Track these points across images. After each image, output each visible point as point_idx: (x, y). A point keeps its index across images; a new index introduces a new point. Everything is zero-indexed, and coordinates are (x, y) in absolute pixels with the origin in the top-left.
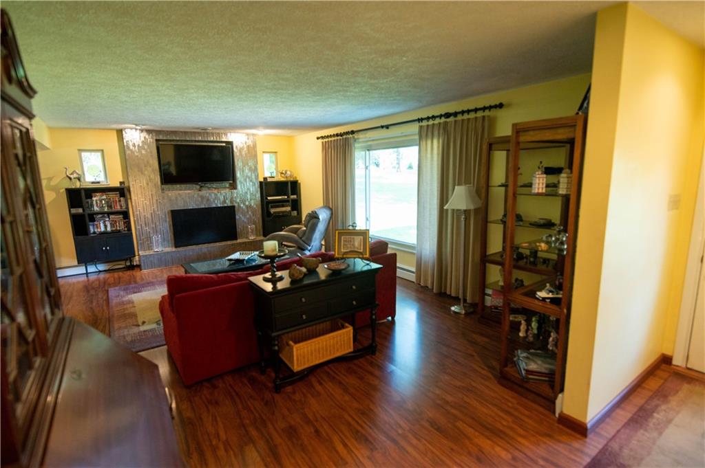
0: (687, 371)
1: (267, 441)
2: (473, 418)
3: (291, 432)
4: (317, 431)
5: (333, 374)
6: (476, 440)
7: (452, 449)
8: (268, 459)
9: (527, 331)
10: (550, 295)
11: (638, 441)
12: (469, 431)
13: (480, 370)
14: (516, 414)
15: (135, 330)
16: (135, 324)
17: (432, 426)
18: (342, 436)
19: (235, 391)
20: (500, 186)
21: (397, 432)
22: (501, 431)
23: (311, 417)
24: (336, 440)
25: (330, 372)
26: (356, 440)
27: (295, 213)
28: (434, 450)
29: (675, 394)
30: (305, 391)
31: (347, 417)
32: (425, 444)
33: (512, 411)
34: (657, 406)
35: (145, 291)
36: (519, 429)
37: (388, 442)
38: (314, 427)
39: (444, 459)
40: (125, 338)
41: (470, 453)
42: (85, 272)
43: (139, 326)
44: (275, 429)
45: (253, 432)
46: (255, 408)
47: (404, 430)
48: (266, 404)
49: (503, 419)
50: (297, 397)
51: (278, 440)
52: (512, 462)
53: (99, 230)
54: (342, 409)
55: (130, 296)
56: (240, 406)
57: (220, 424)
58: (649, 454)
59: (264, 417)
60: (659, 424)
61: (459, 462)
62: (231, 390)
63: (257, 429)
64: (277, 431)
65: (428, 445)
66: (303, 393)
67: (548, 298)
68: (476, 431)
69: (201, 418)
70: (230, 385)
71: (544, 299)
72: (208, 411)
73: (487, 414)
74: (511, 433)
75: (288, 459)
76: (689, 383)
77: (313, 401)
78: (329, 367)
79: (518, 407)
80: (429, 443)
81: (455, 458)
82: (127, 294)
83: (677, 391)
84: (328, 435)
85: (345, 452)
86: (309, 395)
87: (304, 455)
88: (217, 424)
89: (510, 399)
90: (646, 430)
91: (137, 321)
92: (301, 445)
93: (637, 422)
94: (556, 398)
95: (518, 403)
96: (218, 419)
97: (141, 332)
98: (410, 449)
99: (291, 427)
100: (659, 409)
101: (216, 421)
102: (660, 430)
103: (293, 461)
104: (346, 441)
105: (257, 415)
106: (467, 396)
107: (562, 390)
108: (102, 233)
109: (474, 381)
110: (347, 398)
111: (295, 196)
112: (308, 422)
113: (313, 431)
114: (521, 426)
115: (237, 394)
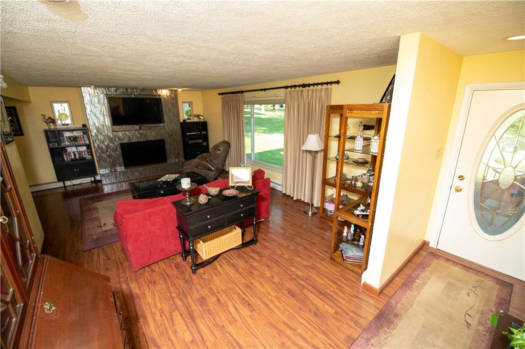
0: (437, 251)
1: (187, 308)
2: (313, 287)
3: (202, 301)
4: (218, 300)
5: (229, 258)
6: (314, 302)
7: (300, 308)
8: (188, 320)
9: (348, 233)
10: (362, 213)
11: (407, 298)
12: (311, 295)
13: (319, 253)
14: (339, 283)
15: (99, 230)
16: (99, 225)
17: (289, 293)
18: (234, 303)
19: (166, 273)
20: (335, 137)
21: (268, 298)
22: (329, 295)
23: (215, 290)
24: (230, 304)
25: (227, 257)
26: (243, 305)
27: (205, 144)
28: (290, 310)
29: (429, 267)
30: (211, 272)
31: (237, 289)
32: (284, 306)
33: (336, 281)
34: (419, 275)
35: (105, 200)
36: (340, 293)
37: (262, 305)
38: (217, 296)
39: (295, 314)
40: (92, 236)
41: (310, 311)
42: (63, 186)
43: (101, 227)
44: (192, 299)
45: (179, 302)
46: (179, 285)
47: (272, 297)
48: (186, 282)
49: (331, 286)
50: (206, 276)
51: (194, 307)
52: (335, 315)
53: (70, 158)
54: (234, 284)
55: (95, 204)
56: (170, 285)
57: (157, 297)
58: (412, 306)
59: (185, 291)
60: (418, 287)
61: (304, 316)
62: (164, 273)
63: (181, 299)
64: (194, 301)
65: (286, 306)
66: (210, 273)
67: (360, 215)
68: (315, 295)
69: (144, 294)
70: (163, 269)
71: (358, 215)
72: (149, 288)
73: (321, 283)
74: (335, 296)
75: (200, 319)
76: (437, 259)
77: (216, 279)
78: (227, 255)
79: (341, 278)
80: (286, 305)
81: (301, 314)
82: (93, 203)
83: (430, 264)
84: (225, 302)
85: (236, 313)
86: (214, 275)
87: (210, 317)
88: (155, 298)
89: (336, 273)
90: (411, 291)
91: (100, 223)
92: (209, 310)
93: (407, 286)
94: (362, 274)
95: (340, 276)
96: (156, 294)
97: (103, 231)
98: (275, 309)
99: (202, 298)
100: (420, 276)
101: (154, 295)
102: (419, 290)
103: (203, 321)
104: (237, 306)
105: (180, 289)
106: (311, 272)
107: (366, 269)
108: (72, 160)
109: (315, 261)
110: (237, 276)
111: (205, 132)
112: (213, 294)
113: (216, 299)
114: (341, 291)
115: (168, 276)
